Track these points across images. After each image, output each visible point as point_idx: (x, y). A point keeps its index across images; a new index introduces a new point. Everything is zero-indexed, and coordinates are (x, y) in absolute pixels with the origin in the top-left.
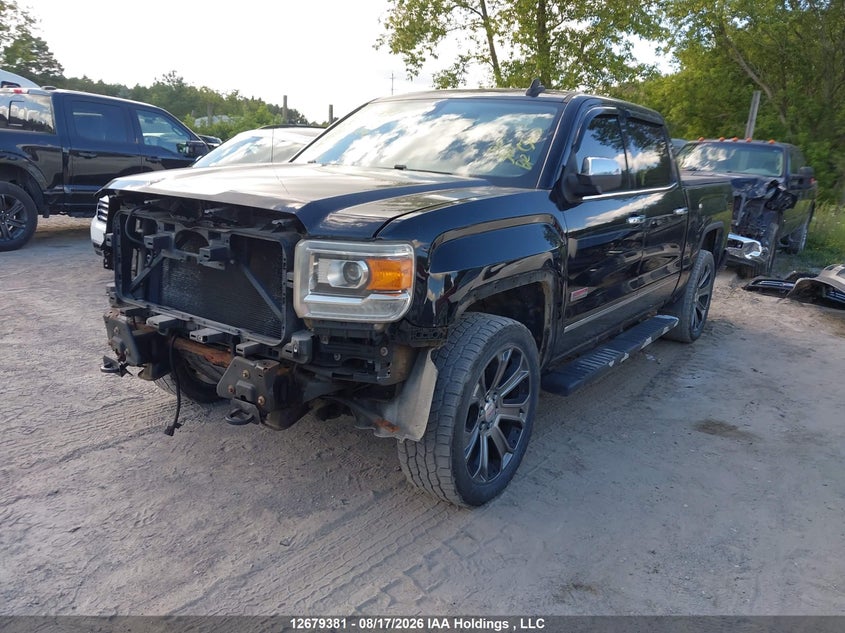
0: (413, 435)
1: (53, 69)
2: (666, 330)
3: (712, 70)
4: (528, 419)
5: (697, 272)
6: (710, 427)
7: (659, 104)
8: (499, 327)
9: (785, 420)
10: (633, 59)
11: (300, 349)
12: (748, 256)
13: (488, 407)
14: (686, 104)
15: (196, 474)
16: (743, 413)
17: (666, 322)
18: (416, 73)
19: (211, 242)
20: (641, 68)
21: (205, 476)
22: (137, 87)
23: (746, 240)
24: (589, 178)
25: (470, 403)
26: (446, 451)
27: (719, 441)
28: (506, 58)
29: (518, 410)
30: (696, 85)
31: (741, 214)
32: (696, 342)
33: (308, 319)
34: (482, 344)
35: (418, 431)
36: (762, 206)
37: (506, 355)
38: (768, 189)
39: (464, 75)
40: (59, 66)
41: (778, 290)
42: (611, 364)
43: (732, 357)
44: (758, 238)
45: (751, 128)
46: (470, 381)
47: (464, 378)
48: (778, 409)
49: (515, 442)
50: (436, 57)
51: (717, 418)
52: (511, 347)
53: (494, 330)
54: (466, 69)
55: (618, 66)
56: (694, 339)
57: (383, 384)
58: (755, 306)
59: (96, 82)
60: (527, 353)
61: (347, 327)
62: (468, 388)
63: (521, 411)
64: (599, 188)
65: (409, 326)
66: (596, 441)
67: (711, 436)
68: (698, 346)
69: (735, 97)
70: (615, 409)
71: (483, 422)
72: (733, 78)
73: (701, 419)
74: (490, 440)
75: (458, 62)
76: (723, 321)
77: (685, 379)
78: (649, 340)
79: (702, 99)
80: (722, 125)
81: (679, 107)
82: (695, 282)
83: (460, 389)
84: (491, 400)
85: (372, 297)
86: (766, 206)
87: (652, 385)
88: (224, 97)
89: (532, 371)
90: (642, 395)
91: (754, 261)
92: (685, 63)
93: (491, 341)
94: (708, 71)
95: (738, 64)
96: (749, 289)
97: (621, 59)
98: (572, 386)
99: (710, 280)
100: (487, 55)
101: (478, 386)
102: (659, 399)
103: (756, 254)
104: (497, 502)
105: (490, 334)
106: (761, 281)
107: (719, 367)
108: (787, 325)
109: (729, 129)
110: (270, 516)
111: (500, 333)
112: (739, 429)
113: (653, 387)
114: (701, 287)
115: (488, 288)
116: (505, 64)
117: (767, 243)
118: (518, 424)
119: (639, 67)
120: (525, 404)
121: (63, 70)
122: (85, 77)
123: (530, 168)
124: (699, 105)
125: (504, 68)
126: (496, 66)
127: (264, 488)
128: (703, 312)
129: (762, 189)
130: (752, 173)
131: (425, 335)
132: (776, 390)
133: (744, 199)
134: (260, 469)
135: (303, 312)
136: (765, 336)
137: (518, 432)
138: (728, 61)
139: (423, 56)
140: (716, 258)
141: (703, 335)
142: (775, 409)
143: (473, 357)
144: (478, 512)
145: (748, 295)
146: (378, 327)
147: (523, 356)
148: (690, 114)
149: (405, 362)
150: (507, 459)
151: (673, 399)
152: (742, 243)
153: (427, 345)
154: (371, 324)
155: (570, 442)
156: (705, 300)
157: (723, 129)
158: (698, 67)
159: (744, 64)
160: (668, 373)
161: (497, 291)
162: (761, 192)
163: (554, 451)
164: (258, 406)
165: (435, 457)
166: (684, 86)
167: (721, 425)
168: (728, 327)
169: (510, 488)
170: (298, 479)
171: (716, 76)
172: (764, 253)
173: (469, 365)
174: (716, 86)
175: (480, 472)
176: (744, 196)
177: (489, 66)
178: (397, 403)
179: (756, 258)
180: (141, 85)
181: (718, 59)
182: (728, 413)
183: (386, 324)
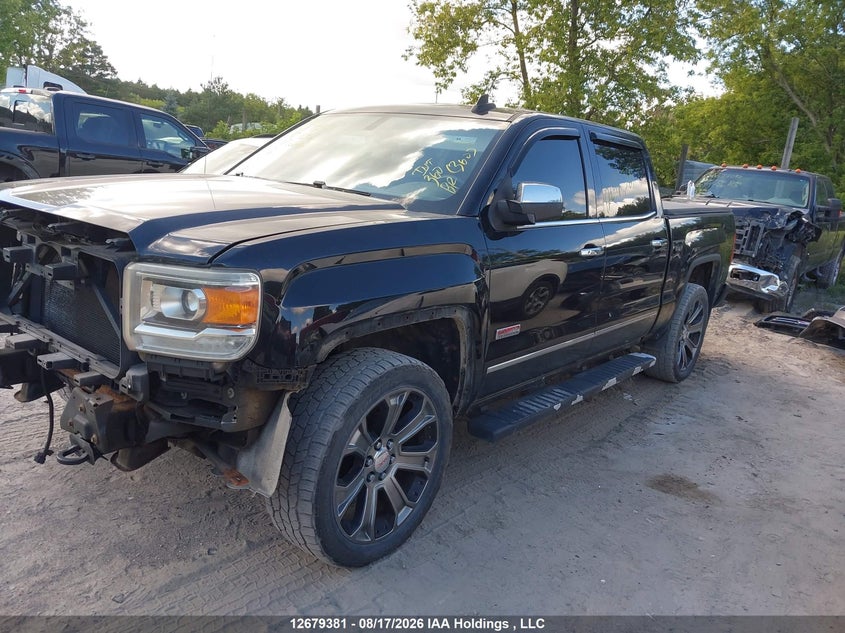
0: (264, 489)
1: (106, 72)
2: (638, 370)
3: (755, 94)
4: (436, 470)
5: (684, 308)
6: (669, 484)
7: (698, 126)
8: (388, 367)
9: (756, 479)
10: (666, 81)
11: (133, 385)
12: (764, 290)
13: (379, 457)
14: (725, 127)
15: (62, 507)
16: (711, 468)
17: (640, 361)
18: (445, 87)
19: (63, 259)
20: (674, 90)
21: (70, 509)
22: (189, 93)
23: (763, 273)
24: (519, 205)
25: (347, 451)
26: (308, 508)
27: (672, 502)
28: (536, 75)
29: (422, 459)
30: (737, 108)
31: (759, 244)
32: (682, 383)
33: (143, 352)
34: (362, 387)
35: (270, 485)
36: (782, 239)
37: (401, 399)
38: (789, 221)
39: (493, 91)
40: (113, 70)
41: (792, 328)
42: (557, 407)
43: (718, 401)
44: (776, 271)
45: (788, 155)
46: (341, 430)
47: (334, 425)
48: (752, 466)
49: (417, 495)
50: (466, 71)
51: (678, 473)
52: (407, 390)
53: (381, 371)
54: (496, 85)
55: (650, 88)
56: (680, 379)
57: (228, 430)
58: (763, 344)
59: (150, 86)
60: (431, 396)
61: (181, 364)
62: (341, 437)
63: (426, 459)
64: (531, 217)
65: (254, 366)
66: (528, 493)
67: (664, 495)
68: (684, 386)
69: (777, 123)
70: (567, 455)
71: (372, 473)
72: (777, 104)
73: (660, 474)
74: (381, 493)
75: (488, 77)
76: (720, 360)
77: (659, 425)
78: (613, 382)
79: (743, 123)
80: (764, 150)
81: (718, 129)
82: (681, 318)
83: (327, 438)
84: (384, 448)
85: (208, 332)
86: (786, 237)
87: (618, 429)
88: (269, 105)
89: (440, 416)
90: (603, 440)
91: (771, 295)
92: (728, 85)
93: (374, 384)
94: (750, 94)
95: (783, 90)
96: (760, 325)
97: (655, 79)
98: (499, 431)
99: (703, 318)
100: (518, 72)
101: (358, 434)
102: (619, 446)
103: (773, 288)
104: (386, 561)
105: (375, 376)
106: (775, 317)
107: (700, 413)
108: (792, 367)
109: (770, 156)
110: (119, 563)
111: (388, 375)
112: (700, 488)
113: (618, 431)
114: (692, 324)
115: (367, 326)
116: (534, 80)
117: (786, 277)
118: (422, 475)
119: (671, 89)
120: (432, 452)
121: (116, 73)
122: (140, 81)
123: (454, 192)
124: (741, 129)
125: (533, 85)
126: (526, 83)
127: (131, 528)
128: (694, 351)
129: (782, 220)
130: (774, 202)
131: (275, 377)
132: (757, 444)
133: (762, 230)
134: (137, 505)
135: (133, 344)
136: (762, 379)
137: (423, 484)
138: (773, 85)
139: (454, 70)
140: (710, 294)
141: (693, 374)
142: (747, 466)
143: (348, 401)
144: (356, 574)
145: (758, 331)
146: (218, 367)
147: (426, 399)
148: (731, 138)
149: (257, 405)
150: (403, 515)
151: (637, 448)
152: (759, 276)
153: (281, 388)
154: (210, 363)
155: (498, 493)
156: (697, 337)
157: (764, 155)
158: (740, 90)
159: (789, 90)
160: (641, 417)
161: (381, 329)
162: (780, 223)
163: (475, 503)
164: (92, 444)
165: (297, 514)
166: (723, 110)
167: (681, 481)
168: (725, 367)
169: (405, 547)
170: (172, 520)
171: (759, 99)
172: (783, 287)
173: (342, 410)
174: (759, 110)
175: (363, 529)
176: (762, 226)
177: (520, 82)
178: (253, 451)
179: (773, 292)
180: (193, 91)
181: (762, 82)
182: (692, 469)
183: (228, 363)
